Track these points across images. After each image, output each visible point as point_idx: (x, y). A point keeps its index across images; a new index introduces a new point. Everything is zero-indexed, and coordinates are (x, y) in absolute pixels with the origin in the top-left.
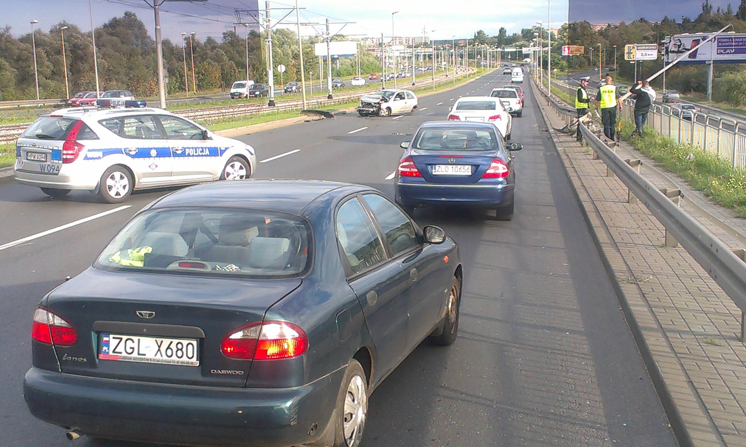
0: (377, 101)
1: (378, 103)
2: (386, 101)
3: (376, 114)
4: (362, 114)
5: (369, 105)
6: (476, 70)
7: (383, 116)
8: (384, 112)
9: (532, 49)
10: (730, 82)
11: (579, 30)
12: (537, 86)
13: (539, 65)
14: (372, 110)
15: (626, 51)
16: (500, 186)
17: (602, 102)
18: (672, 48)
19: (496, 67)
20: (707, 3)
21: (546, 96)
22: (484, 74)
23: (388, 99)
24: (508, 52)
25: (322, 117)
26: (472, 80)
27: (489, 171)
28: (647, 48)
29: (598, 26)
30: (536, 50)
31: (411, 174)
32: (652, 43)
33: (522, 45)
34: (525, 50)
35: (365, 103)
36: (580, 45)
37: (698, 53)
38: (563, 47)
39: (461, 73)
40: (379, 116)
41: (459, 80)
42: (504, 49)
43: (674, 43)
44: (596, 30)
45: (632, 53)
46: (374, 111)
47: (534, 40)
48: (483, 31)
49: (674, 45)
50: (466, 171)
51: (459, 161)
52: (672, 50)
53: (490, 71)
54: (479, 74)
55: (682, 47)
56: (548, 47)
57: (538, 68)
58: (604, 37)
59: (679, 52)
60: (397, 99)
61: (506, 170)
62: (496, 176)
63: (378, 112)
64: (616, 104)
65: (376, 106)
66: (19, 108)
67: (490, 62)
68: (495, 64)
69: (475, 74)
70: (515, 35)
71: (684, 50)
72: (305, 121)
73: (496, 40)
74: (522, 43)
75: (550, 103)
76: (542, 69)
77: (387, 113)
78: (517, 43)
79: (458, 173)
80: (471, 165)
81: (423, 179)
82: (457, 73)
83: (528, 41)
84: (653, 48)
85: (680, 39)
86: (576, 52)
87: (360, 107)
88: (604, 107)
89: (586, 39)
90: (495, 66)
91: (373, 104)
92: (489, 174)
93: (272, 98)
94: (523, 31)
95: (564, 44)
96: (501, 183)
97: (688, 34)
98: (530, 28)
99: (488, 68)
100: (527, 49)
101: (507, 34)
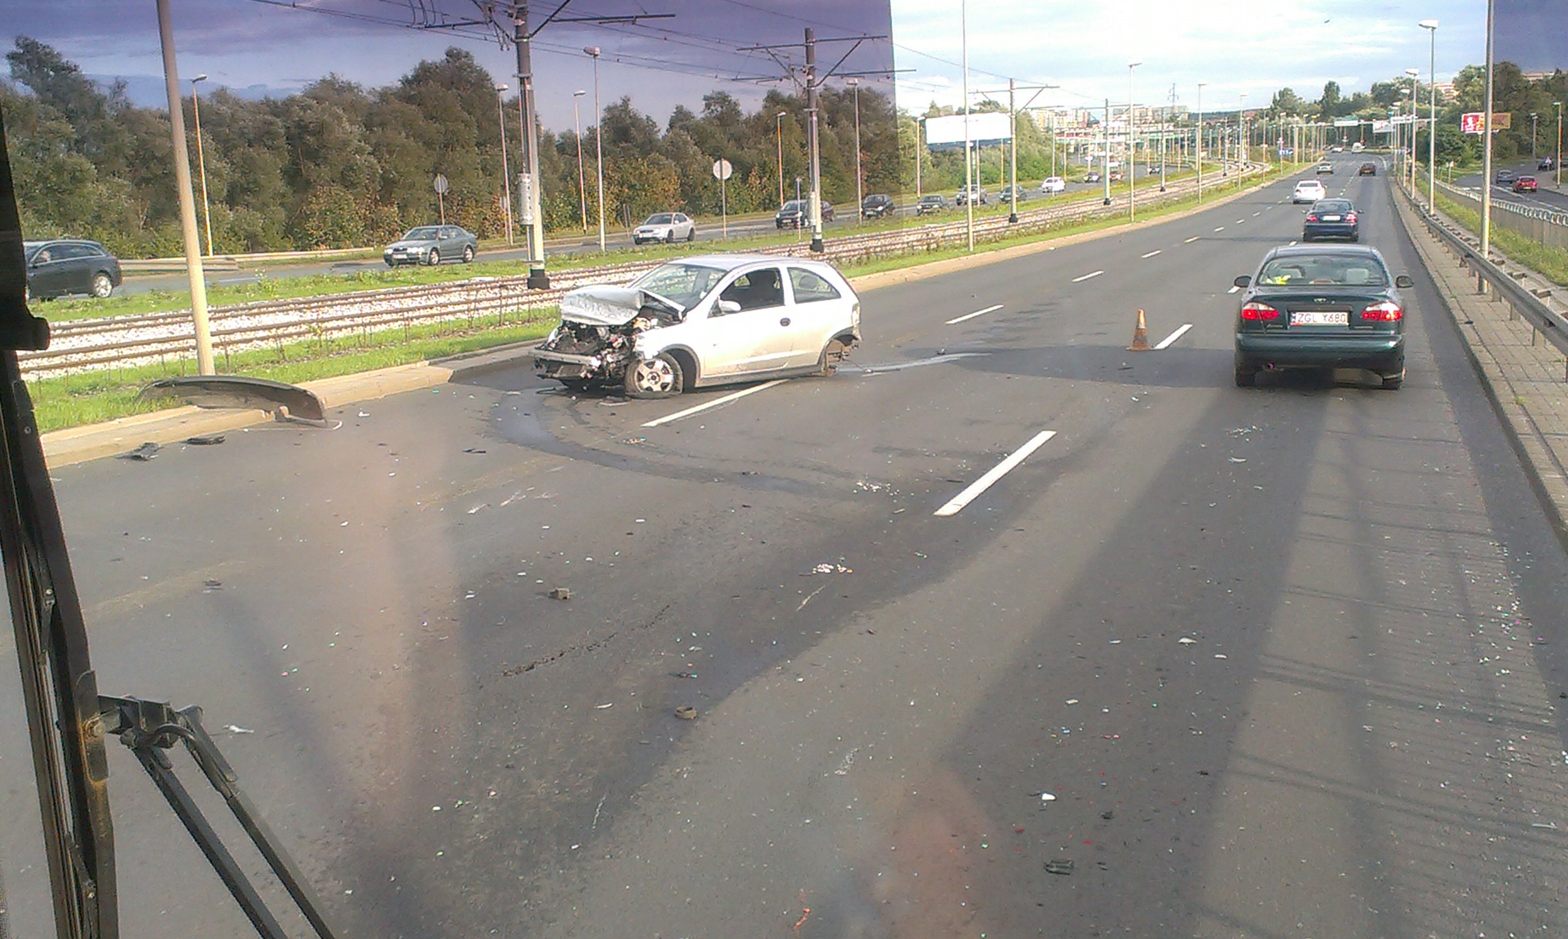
0: (621, 318)
1: (626, 329)
2: (670, 317)
3: (615, 383)
5: (585, 335)
6: (1269, 167)
7: (648, 395)
8: (653, 375)
9: (1395, 122)
14: (595, 362)
19: (1315, 161)
23: (681, 308)
24: (1343, 127)
26: (1254, 189)
29: (1536, 74)
30: (1404, 122)
33: (1372, 115)
34: (1378, 126)
35: (572, 327)
38: (1463, 116)
39: (1233, 174)
40: (626, 395)
41: (1223, 190)
42: (1332, 122)
44: (1535, 79)
46: (602, 370)
48: (1291, 91)
53: (1298, 169)
56: (1429, 117)
58: (1553, 94)
63: (625, 376)
65: (613, 345)
67: (1300, 151)
68: (1312, 155)
69: (1263, 175)
70: (1358, 96)
73: (1319, 107)
74: (1371, 112)
76: (1415, 163)
78: (1362, 113)
82: (1225, 175)
83: (1384, 107)
87: (550, 348)
89: (1515, 98)
90: (1312, 158)
91: (602, 332)
93: (539, 262)
94: (1374, 88)
95: (1466, 109)
98: (1389, 81)
99: (1296, 163)
100: (1385, 123)
101: (1341, 95)
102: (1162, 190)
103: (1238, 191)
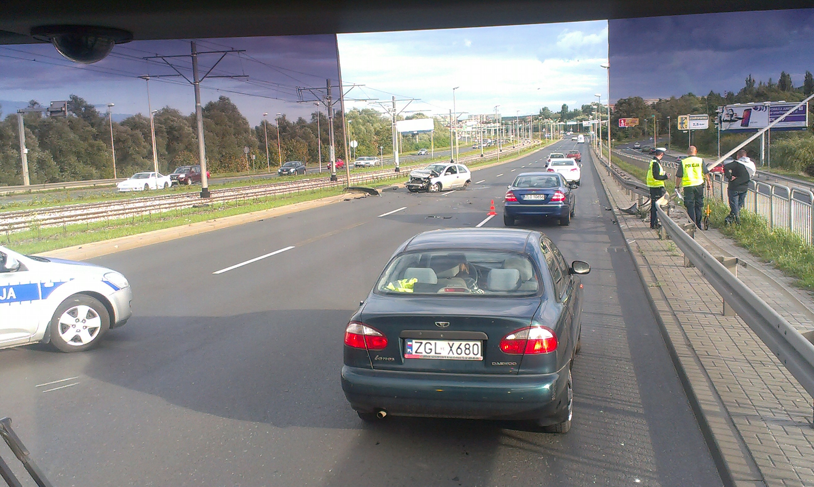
0: (427, 176)
1: (428, 178)
2: (436, 176)
3: (426, 189)
4: (412, 190)
5: (418, 180)
6: (541, 142)
7: (433, 192)
8: (434, 188)
9: (592, 122)
10: (783, 149)
11: (633, 104)
12: (597, 156)
13: (598, 136)
14: (421, 185)
15: (679, 121)
16: (560, 205)
17: (684, 179)
18: (724, 117)
19: (559, 139)
20: (750, 77)
21: (606, 166)
22: (548, 145)
23: (438, 174)
24: (570, 125)
25: (367, 195)
26: (537, 150)
27: (555, 198)
28: (699, 118)
29: (650, 102)
30: (595, 123)
31: (512, 200)
32: (703, 114)
33: (582, 119)
34: (585, 123)
35: (414, 178)
36: (634, 118)
37: (750, 121)
38: (620, 119)
39: (527, 145)
40: (428, 192)
41: (525, 151)
42: (566, 122)
43: (727, 113)
44: (649, 104)
45: (684, 123)
46: (423, 187)
47: (593, 113)
48: (547, 108)
49: (727, 114)
50: (541, 198)
51: (537, 193)
52: (725, 119)
53: (553, 142)
54: (543, 145)
55: (734, 116)
57: (597, 139)
58: (657, 110)
59: (731, 121)
60: (448, 173)
61: (564, 197)
62: (558, 200)
63: (428, 188)
64: (703, 182)
65: (425, 182)
66: (95, 187)
67: (553, 135)
68: (558, 136)
69: (539, 145)
70: (576, 110)
71: (736, 119)
72: (344, 200)
73: (560, 115)
74: (582, 117)
75: (610, 174)
76: (601, 140)
77: (437, 188)
78: (578, 118)
79: (537, 199)
80: (545, 194)
81: (518, 203)
82: (523, 145)
83: (588, 115)
84: (704, 118)
85: (733, 109)
86: (631, 124)
87: (409, 183)
88: (687, 186)
89: (640, 112)
91: (422, 179)
92: (554, 199)
93: (334, 173)
94: (583, 107)
95: (621, 117)
96: (561, 204)
97: (740, 104)
98: (589, 104)
99: (552, 140)
100: (587, 122)
101: (569, 110)
102: (501, 151)
103: (531, 151)
